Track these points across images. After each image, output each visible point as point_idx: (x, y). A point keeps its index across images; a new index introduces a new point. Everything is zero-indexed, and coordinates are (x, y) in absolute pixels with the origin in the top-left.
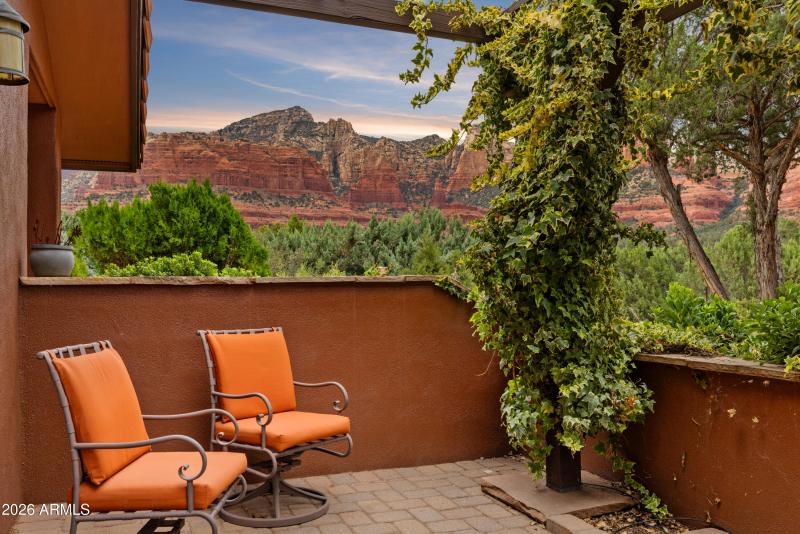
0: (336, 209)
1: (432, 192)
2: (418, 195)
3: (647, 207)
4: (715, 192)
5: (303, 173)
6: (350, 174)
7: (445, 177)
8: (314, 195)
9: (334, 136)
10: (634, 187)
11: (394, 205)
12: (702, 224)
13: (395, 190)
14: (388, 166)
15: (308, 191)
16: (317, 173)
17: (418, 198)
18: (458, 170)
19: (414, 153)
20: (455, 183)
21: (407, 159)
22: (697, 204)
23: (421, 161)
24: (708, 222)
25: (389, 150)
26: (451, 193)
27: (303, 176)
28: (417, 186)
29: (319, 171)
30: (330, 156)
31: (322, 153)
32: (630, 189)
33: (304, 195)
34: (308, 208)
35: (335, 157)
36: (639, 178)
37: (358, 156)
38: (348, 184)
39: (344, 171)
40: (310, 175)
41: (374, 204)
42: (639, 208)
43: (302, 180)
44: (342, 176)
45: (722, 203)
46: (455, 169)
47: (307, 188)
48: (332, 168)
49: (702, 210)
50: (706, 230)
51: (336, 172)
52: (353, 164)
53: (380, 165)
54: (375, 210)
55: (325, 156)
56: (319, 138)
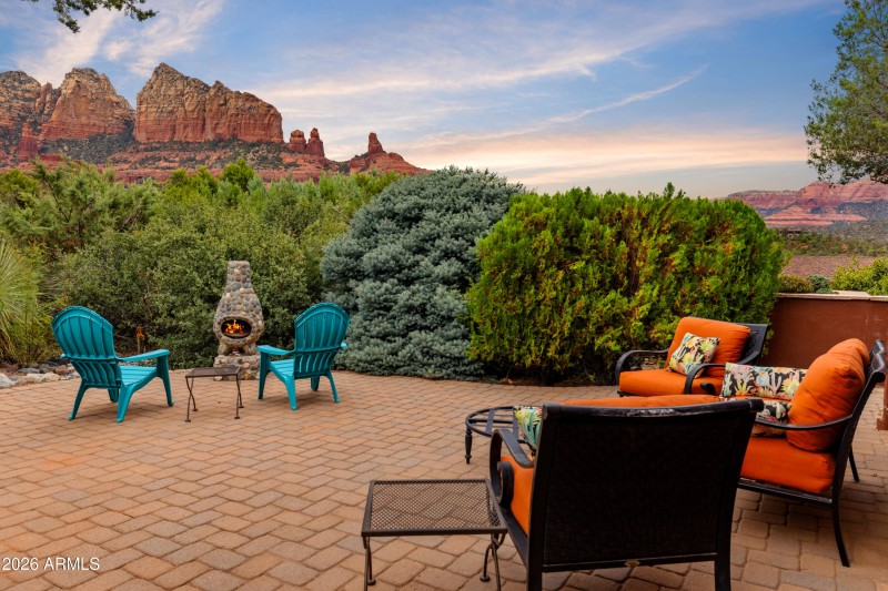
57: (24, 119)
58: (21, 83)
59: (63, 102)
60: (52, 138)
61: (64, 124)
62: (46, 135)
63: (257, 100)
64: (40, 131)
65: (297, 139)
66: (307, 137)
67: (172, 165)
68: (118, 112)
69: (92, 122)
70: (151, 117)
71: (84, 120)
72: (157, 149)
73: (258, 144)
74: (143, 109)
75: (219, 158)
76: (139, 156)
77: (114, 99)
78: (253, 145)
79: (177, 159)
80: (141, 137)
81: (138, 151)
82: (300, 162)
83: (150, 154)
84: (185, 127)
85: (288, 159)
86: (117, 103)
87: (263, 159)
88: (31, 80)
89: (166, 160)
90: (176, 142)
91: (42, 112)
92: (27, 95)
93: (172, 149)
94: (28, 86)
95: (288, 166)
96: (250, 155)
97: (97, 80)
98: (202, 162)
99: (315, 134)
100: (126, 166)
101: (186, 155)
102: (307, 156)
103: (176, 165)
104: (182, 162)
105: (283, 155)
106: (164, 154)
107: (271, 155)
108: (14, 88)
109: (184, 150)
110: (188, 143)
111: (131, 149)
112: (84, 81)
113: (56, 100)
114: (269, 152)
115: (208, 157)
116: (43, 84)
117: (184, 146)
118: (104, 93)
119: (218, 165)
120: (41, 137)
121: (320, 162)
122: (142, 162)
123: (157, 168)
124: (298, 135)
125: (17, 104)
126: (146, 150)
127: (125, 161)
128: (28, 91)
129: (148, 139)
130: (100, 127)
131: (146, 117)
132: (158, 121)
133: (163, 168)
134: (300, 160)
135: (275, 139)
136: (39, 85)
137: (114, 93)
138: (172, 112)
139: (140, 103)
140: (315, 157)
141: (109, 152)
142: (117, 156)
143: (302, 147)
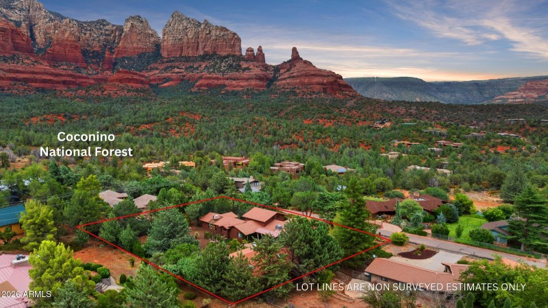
0: (40, 66)
1: (103, 57)
2: (94, 58)
3: (231, 79)
4: (264, 73)
5: (12, 39)
6: (44, 40)
7: (111, 48)
8: (22, 55)
9: (29, 10)
10: (224, 66)
11: (78, 65)
12: (258, 90)
13: (78, 54)
14: (73, 39)
15: (17, 52)
16: (23, 40)
17: (94, 60)
18: (120, 44)
19: (90, 30)
20: (118, 53)
21: (85, 34)
22: (256, 79)
23: (96, 36)
24: (261, 89)
25: (73, 27)
26: (116, 59)
27: (12, 41)
28: (93, 52)
29: (24, 38)
30: (27, 25)
31: (20, 23)
32: (222, 67)
33: (14, 55)
34: (19, 65)
35: (31, 27)
36: (227, 62)
37: (49, 28)
38: (42, 47)
39: (40, 38)
40: (17, 41)
41: (64, 63)
42: (227, 79)
43: (12, 44)
44: (38, 40)
45: (268, 79)
46: (118, 43)
47: (16, 50)
48: (29, 34)
49: (258, 82)
50: (259, 94)
51: (33, 37)
52: (46, 33)
53: (68, 37)
54: (65, 67)
55: (23, 25)
56: (17, 11)
57: (105, 46)
58: (104, 25)
59: (125, 36)
60: (120, 56)
61: (125, 48)
62: (117, 55)
63: (228, 30)
64: (114, 52)
65: (250, 53)
66: (256, 52)
67: (181, 71)
68: (152, 39)
69: (139, 46)
70: (170, 42)
71: (135, 45)
72: (173, 61)
73: (228, 57)
74: (165, 38)
75: (206, 66)
76: (164, 66)
77: (150, 32)
78: (225, 57)
79: (184, 67)
80: (165, 54)
81: (163, 63)
82: (251, 67)
83: (170, 64)
84: (188, 48)
85: (244, 65)
86: (152, 34)
87: (231, 66)
88: (109, 24)
89: (178, 68)
90: (183, 57)
91: (114, 41)
92: (107, 32)
93: (181, 61)
94: (107, 27)
95: (244, 70)
96: (223, 64)
97: (142, 22)
98: (197, 68)
99: (260, 49)
100: (158, 72)
101: (188, 65)
102: (255, 63)
103: (183, 70)
104: (186, 69)
105: (241, 63)
106: (177, 64)
107: (235, 63)
108: (101, 29)
109: (187, 61)
110: (190, 57)
111: (159, 62)
112: (135, 23)
113: (121, 35)
114: (233, 62)
115: (200, 66)
117: (187, 59)
118: (145, 29)
119: (206, 71)
120: (114, 56)
121: (263, 66)
122: (166, 69)
123: (173, 73)
124: (250, 50)
125: (102, 38)
126: (167, 62)
127: (157, 69)
128: (107, 30)
129: (168, 55)
130: (143, 49)
131: (167, 42)
132: (174, 45)
133: (177, 73)
134: (251, 65)
135: (237, 53)
137: (150, 29)
138: (181, 39)
139: (164, 35)
140: (260, 63)
141: (148, 63)
142: (152, 65)
143: (252, 57)
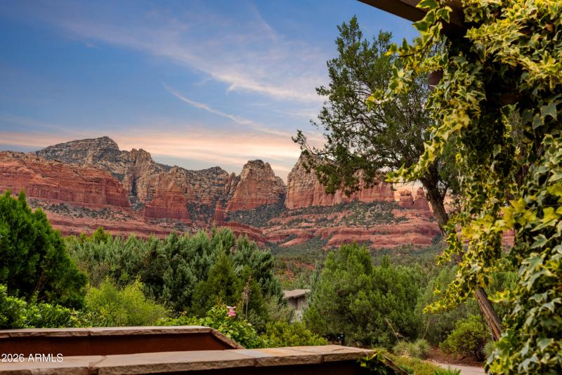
0: (132, 221)
1: (213, 212)
2: (201, 213)
3: (379, 233)
4: (430, 223)
5: (106, 191)
6: (146, 194)
7: (224, 201)
8: (114, 209)
9: (135, 162)
10: (370, 217)
11: (181, 221)
12: (420, 247)
13: (183, 208)
14: (179, 189)
15: (109, 206)
16: (118, 191)
17: (201, 216)
18: (235, 196)
19: (200, 180)
20: (232, 206)
21: (194, 185)
22: (416, 232)
23: (206, 186)
24: (424, 246)
25: (180, 177)
26: (228, 214)
27: (106, 194)
28: (201, 206)
29: (119, 190)
30: (130, 178)
31: (123, 175)
32: (367, 218)
33: (105, 209)
34: (108, 220)
35: (135, 180)
36: (374, 210)
37: (154, 180)
38: (143, 202)
39: (141, 191)
40: (111, 193)
41: (165, 219)
42: (374, 233)
43: (104, 196)
44: (139, 195)
45: (434, 232)
46: (233, 194)
47: (109, 203)
48: (131, 188)
49: (420, 236)
50: (422, 252)
51: (134, 192)
52: (149, 186)
53: (171, 188)
54: (165, 224)
55: (126, 178)
56: (122, 163)
57: (217, 198)
58: (217, 174)
59: (241, 185)
60: (233, 210)
61: (241, 200)
62: (230, 209)
64: (226, 206)
65: (406, 197)
67: (310, 225)
68: (275, 188)
69: (259, 197)
70: (297, 190)
71: (253, 196)
72: (300, 213)
73: (375, 203)
74: (291, 185)
75: (344, 217)
76: (288, 219)
77: (273, 179)
78: (370, 205)
79: (314, 220)
80: (289, 205)
81: (287, 216)
82: (409, 216)
83: (295, 217)
84: (320, 195)
85: (398, 214)
86: (275, 182)
87: (379, 215)
88: (223, 172)
89: (306, 221)
90: (313, 207)
91: (228, 193)
92: (220, 182)
93: (311, 213)
94: (221, 176)
95: (398, 220)
96: (368, 213)
97: (263, 167)
98: (332, 221)
99: (421, 191)
100: (279, 227)
101: (320, 217)
102: (414, 211)
103: (313, 224)
104: (318, 222)
105: (394, 211)
106: (305, 216)
107: (384, 212)
108: (213, 178)
109: (319, 212)
110: (322, 207)
111: (282, 215)
112: (255, 169)
113: (237, 183)
114: (383, 210)
115: (336, 217)
116: (230, 174)
117: (319, 210)
118: (267, 176)
119: (343, 223)
120: (226, 211)
121: (426, 215)
122: (290, 224)
123: (299, 228)
124: (406, 194)
125: (214, 189)
126: (293, 215)
127: (279, 224)
128: (221, 179)
129: (294, 206)
130: (263, 200)
131: (294, 190)
132: (302, 193)
133: (304, 228)
134: (408, 213)
135: (388, 199)
136: (228, 175)
137: (273, 175)
138: (311, 185)
139: (290, 180)
140: (422, 211)
141: (269, 217)
142: (273, 220)
143: (410, 203)
